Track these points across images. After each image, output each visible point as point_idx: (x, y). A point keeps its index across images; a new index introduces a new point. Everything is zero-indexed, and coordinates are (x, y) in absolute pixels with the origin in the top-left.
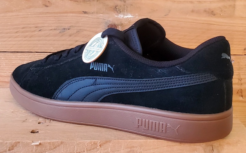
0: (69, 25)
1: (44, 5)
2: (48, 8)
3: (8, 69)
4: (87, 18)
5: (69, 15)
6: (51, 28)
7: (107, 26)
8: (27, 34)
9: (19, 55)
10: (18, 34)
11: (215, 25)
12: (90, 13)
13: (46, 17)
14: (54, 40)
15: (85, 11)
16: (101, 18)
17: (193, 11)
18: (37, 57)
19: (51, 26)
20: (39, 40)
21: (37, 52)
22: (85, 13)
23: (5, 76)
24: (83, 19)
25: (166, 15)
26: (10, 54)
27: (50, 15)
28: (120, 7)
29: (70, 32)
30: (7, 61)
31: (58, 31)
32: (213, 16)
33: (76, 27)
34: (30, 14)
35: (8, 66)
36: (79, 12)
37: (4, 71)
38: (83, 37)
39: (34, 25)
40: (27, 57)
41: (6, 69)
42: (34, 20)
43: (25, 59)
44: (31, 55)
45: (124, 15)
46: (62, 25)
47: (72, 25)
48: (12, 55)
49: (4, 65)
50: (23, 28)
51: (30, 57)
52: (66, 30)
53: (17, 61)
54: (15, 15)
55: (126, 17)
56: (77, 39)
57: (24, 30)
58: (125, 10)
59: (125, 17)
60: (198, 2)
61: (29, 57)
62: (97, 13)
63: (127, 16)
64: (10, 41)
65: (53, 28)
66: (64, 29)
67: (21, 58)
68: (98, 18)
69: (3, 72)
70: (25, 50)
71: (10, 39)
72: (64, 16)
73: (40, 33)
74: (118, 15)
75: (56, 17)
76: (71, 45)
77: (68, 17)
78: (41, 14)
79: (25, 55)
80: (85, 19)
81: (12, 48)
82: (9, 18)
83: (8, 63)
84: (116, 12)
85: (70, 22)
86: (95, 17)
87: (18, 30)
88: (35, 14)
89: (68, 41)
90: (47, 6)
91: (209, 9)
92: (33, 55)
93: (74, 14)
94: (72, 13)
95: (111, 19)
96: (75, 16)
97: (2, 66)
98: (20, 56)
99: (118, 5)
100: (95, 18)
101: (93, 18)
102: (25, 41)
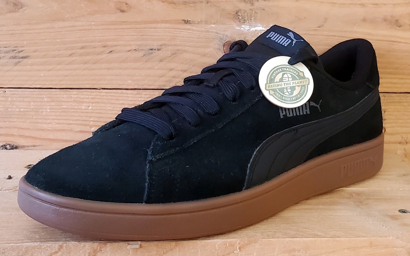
0: (160, 43)
1: (119, 9)
2: (125, 14)
3: (54, 117)
4: (190, 31)
5: (160, 25)
6: (129, 48)
7: (222, 44)
8: (88, 58)
9: (74, 93)
10: (74, 58)
11: (402, 42)
12: (195, 23)
13: (122, 29)
14: (134, 69)
15: (186, 19)
16: (212, 32)
17: (364, 20)
18: (104, 97)
19: (131, 45)
20: (109, 69)
21: (105, 89)
22: (186, 22)
23: (50, 129)
24: (183, 33)
25: (320, 27)
26: (59, 93)
27: (129, 26)
28: (244, 13)
29: (161, 54)
30: (54, 104)
31: (141, 54)
32: (398, 28)
33: (170, 45)
34: (94, 25)
35: (56, 112)
36: (177, 22)
37: (48, 121)
38: (182, 63)
39: (100, 43)
40: (87, 97)
41: (52, 117)
42: (100, 35)
43: (85, 100)
44: (95, 94)
45: (250, 26)
46: (147, 42)
47: (163, 42)
48: (62, 93)
49: (49, 111)
50: (82, 48)
51: (92, 97)
52: (154, 51)
53: (71, 103)
54: (70, 26)
55: (254, 29)
56: (172, 65)
57: (83, 51)
58: (253, 18)
59: (251, 30)
60: (373, 4)
61: (90, 97)
62: (206, 22)
63: (256, 28)
64: (59, 70)
65: (133, 47)
66: (152, 50)
67: (77, 99)
68: (208, 31)
69: (46, 123)
70: (85, 84)
71: (59, 67)
72: (151, 28)
73: (111, 56)
74: (240, 26)
75: (138, 30)
76: (162, 76)
77: (157, 30)
78: (113, 25)
79: (85, 93)
80: (186, 33)
81: (62, 83)
82: (59, 32)
83: (54, 107)
84: (237, 21)
85: (162, 37)
86: (203, 29)
87: (74, 51)
88: (103, 25)
89: (157, 69)
90: (122, 11)
91: (392, 17)
92: (98, 94)
93: (168, 25)
94: (165, 23)
95: (228, 33)
96: (169, 28)
97: (44, 113)
98: (76, 96)
99: (240, 10)
100: (202, 31)
101: (199, 31)
102: (85, 69)
